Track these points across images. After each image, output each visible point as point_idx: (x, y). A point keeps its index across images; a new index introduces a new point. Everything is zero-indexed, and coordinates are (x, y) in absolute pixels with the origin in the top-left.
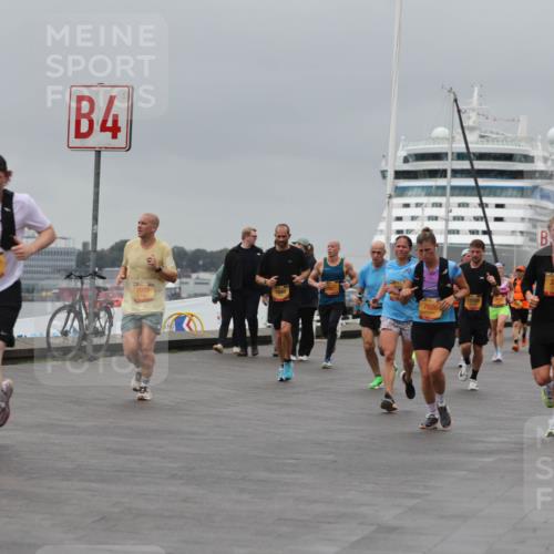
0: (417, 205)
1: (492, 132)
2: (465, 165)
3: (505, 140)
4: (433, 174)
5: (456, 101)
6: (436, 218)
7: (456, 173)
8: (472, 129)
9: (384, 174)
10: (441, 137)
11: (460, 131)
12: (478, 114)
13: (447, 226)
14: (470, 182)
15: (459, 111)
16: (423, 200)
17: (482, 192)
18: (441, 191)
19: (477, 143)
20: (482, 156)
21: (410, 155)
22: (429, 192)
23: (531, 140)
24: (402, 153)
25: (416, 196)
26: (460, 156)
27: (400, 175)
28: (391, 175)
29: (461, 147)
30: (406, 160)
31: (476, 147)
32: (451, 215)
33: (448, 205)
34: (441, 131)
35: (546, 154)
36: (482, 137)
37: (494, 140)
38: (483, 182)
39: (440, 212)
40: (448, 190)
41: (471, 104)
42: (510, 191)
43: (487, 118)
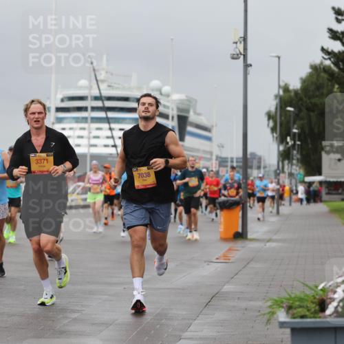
0: (71, 129)
1: (115, 84)
4: (80, 109)
6: (83, 137)
8: (103, 81)
11: (95, 82)
12: (107, 72)
16: (74, 125)
18: (85, 120)
19: (106, 90)
20: (109, 98)
22: (77, 120)
24: (59, 96)
26: (96, 98)
27: (58, 109)
30: (62, 100)
31: (105, 93)
32: (91, 135)
36: (109, 86)
37: (117, 88)
38: (111, 115)
40: (89, 119)
42: (128, 121)
43: (112, 74)
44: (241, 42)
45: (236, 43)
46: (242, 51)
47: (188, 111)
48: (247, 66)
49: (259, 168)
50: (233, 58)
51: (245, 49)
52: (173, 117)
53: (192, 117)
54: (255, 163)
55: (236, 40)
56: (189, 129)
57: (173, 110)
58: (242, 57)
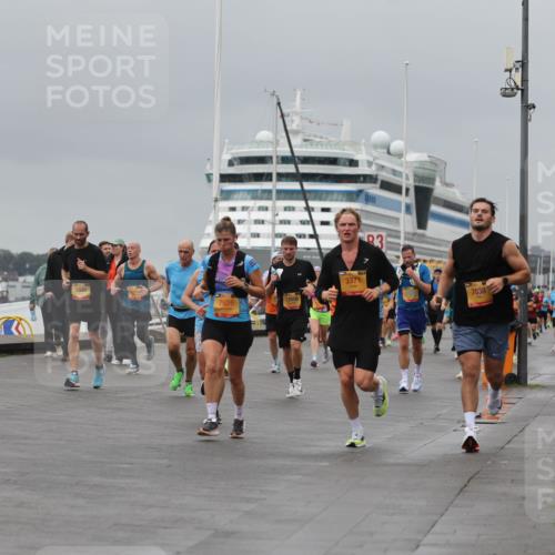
0: (244, 209)
1: (315, 136)
2: (290, 169)
3: (329, 144)
4: (258, 177)
5: (279, 104)
6: (263, 222)
7: (281, 176)
8: (296, 133)
9: (209, 177)
10: (264, 140)
11: (284, 134)
12: (302, 118)
13: (273, 230)
14: (295, 186)
15: (282, 116)
16: (250, 203)
17: (308, 195)
18: (267, 194)
19: (301, 146)
20: (307, 160)
21: (235, 159)
22: (255, 195)
23: (354, 144)
24: (227, 157)
25: (242, 199)
26: (285, 160)
27: (225, 178)
28: (216, 178)
29: (285, 151)
30: (231, 163)
31: (300, 151)
32: (278, 218)
33: (274, 208)
34: (264, 135)
35: (371, 159)
36: (305, 140)
37: (318, 144)
38: (308, 186)
39: (267, 216)
40: (274, 193)
41: (294, 107)
42: (335, 196)
43: (310, 122)
44: (517, 69)
45: (510, 71)
46: (519, 83)
47: (432, 180)
48: (527, 107)
49: (546, 271)
50: (504, 95)
51: (525, 80)
52: (407, 190)
53: (439, 190)
54: (540, 265)
55: (510, 66)
56: (434, 208)
57: (407, 178)
58: (520, 92)
